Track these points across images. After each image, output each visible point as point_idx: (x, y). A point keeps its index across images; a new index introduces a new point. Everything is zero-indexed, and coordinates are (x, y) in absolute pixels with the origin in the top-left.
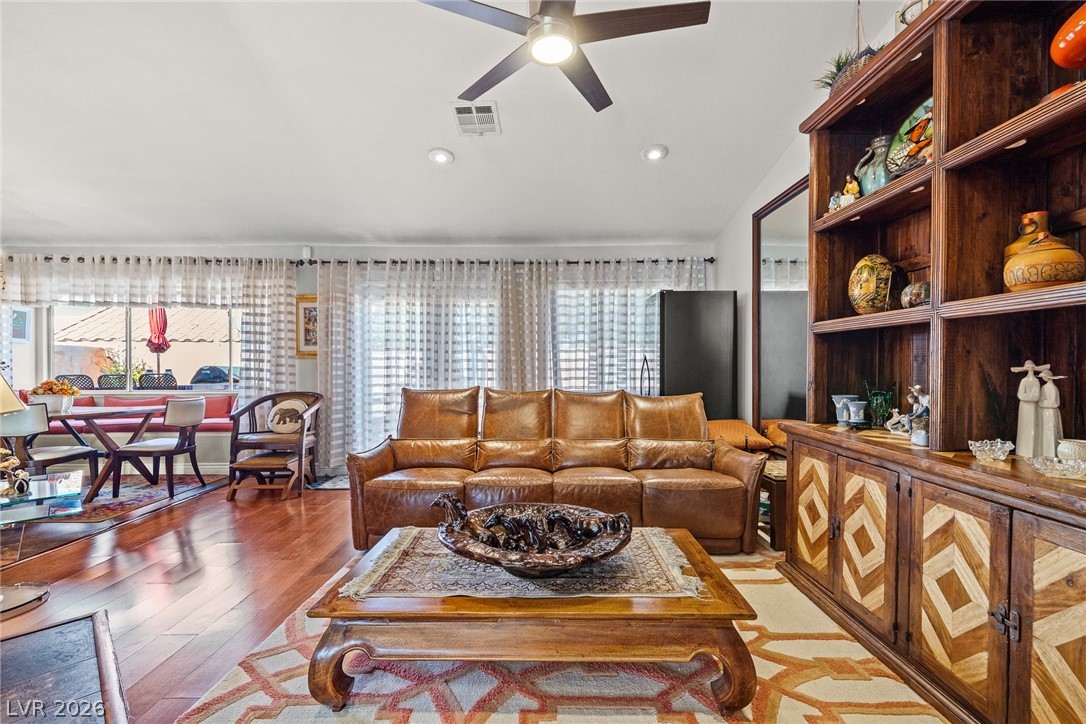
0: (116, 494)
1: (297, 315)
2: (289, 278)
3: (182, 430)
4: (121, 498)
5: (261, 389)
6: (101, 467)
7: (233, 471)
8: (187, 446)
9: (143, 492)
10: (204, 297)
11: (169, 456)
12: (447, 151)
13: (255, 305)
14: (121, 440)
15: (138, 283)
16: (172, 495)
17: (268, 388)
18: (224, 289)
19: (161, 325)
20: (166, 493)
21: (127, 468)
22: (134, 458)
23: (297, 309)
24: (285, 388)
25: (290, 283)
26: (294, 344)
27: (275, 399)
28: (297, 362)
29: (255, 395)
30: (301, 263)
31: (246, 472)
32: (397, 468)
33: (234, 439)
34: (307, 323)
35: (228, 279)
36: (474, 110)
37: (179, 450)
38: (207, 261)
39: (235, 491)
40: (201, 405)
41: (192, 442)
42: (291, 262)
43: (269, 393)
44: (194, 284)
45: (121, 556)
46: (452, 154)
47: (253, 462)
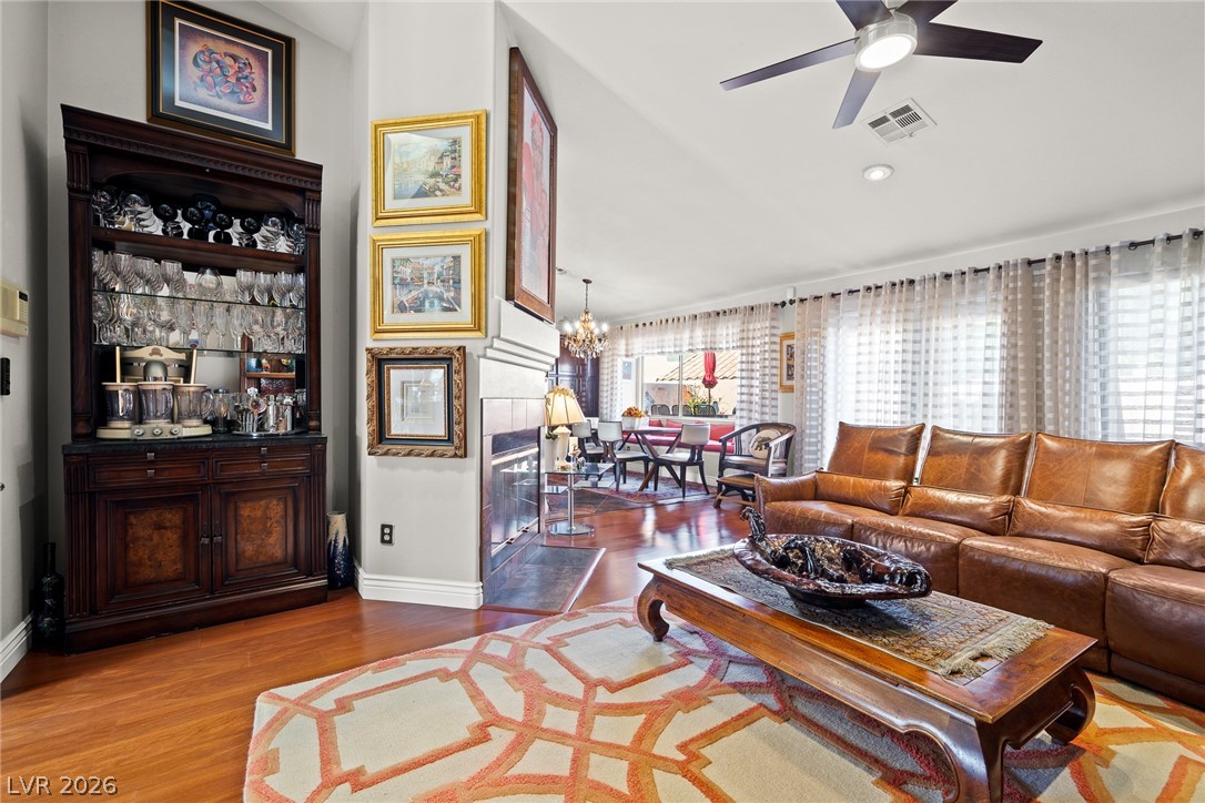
0: (656, 489)
1: (781, 352)
2: (773, 319)
3: (693, 448)
4: (658, 492)
5: (750, 419)
6: (650, 467)
7: (720, 484)
8: (694, 460)
9: (671, 491)
10: (715, 343)
11: (683, 465)
12: (884, 165)
13: (748, 346)
14: (662, 452)
15: (678, 336)
16: (684, 496)
17: (756, 419)
18: (727, 335)
19: (712, 366)
20: (681, 494)
21: (664, 472)
22: (669, 464)
23: (781, 347)
24: (768, 419)
25: (775, 324)
26: (777, 379)
27: (758, 427)
28: (780, 396)
29: (746, 423)
30: (784, 304)
31: (730, 487)
32: (817, 497)
33: (722, 459)
34: (788, 359)
35: (730, 326)
36: (890, 117)
37: (691, 462)
38: (718, 314)
39: (720, 500)
40: (706, 429)
41: (700, 457)
42: (776, 305)
43: (756, 423)
44: (709, 333)
45: (658, 535)
46: (889, 167)
47: (736, 479)
